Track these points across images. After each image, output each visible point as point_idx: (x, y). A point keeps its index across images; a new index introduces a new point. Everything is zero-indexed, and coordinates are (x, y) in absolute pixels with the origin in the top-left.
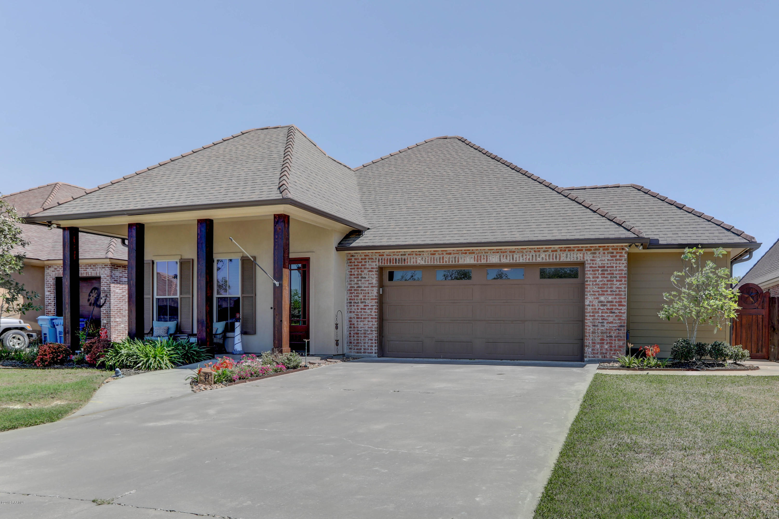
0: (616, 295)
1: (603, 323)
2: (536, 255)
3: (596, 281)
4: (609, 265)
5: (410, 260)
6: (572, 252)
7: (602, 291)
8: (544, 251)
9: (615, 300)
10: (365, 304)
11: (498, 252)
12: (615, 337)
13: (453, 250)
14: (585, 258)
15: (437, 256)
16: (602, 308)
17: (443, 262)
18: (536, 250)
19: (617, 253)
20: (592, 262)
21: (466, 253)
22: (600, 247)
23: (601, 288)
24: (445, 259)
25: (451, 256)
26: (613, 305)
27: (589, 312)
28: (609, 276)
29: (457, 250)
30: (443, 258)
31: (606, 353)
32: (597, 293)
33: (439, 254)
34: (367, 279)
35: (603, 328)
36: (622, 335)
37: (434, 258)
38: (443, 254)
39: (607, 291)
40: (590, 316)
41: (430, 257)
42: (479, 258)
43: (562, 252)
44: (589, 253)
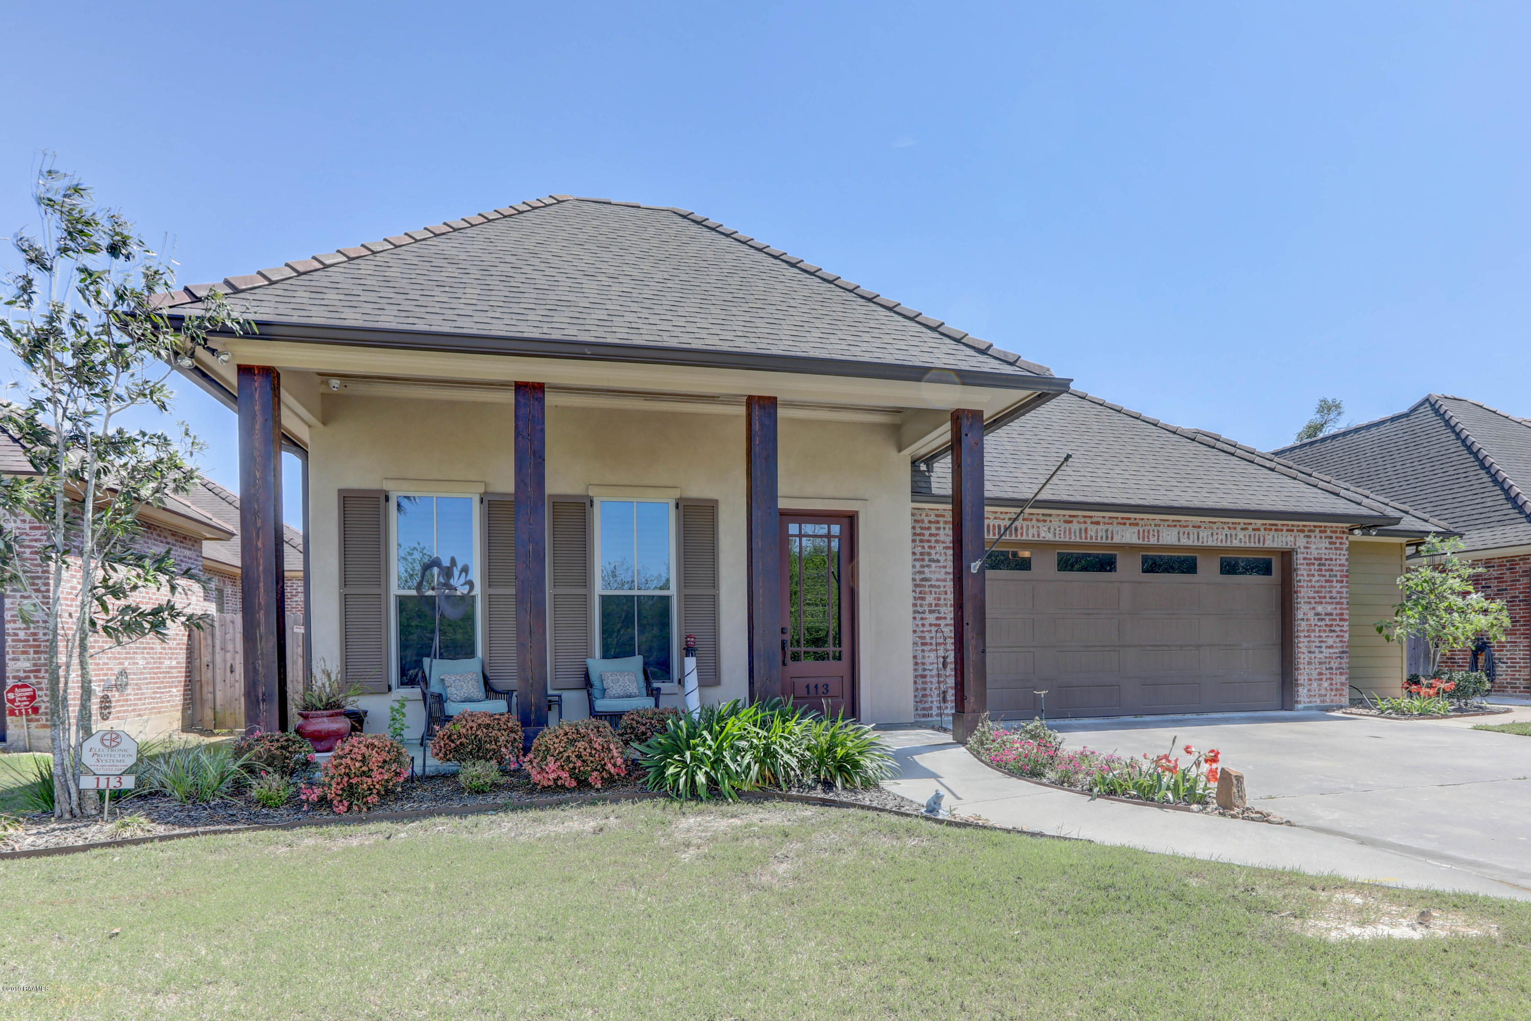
0: (1337, 603)
1: (1320, 647)
2: (1231, 535)
3: (1311, 581)
4: (1327, 557)
5: (1028, 529)
6: (1280, 533)
7: (1320, 597)
8: (1243, 529)
9: (1335, 612)
10: (938, 615)
11: (1175, 526)
12: (1336, 669)
13: (1104, 517)
14: (1298, 545)
15: (1075, 526)
16: (1319, 624)
17: (1086, 538)
18: (1231, 526)
19: (1337, 538)
20: (1305, 550)
21: (1125, 524)
22: (1315, 526)
23: (1318, 592)
24: (1089, 532)
25: (1100, 527)
26: (1333, 620)
27: (1303, 631)
28: (1327, 574)
29: (1110, 518)
30: (1086, 529)
31: (1326, 695)
32: (1313, 601)
33: (1079, 522)
34: (941, 564)
35: (1321, 656)
36: (1344, 666)
37: (1070, 529)
38: (1085, 523)
39: (1325, 597)
40: (1305, 636)
41: (1063, 528)
42: (1146, 534)
43: (1267, 532)
44: (1302, 535)
